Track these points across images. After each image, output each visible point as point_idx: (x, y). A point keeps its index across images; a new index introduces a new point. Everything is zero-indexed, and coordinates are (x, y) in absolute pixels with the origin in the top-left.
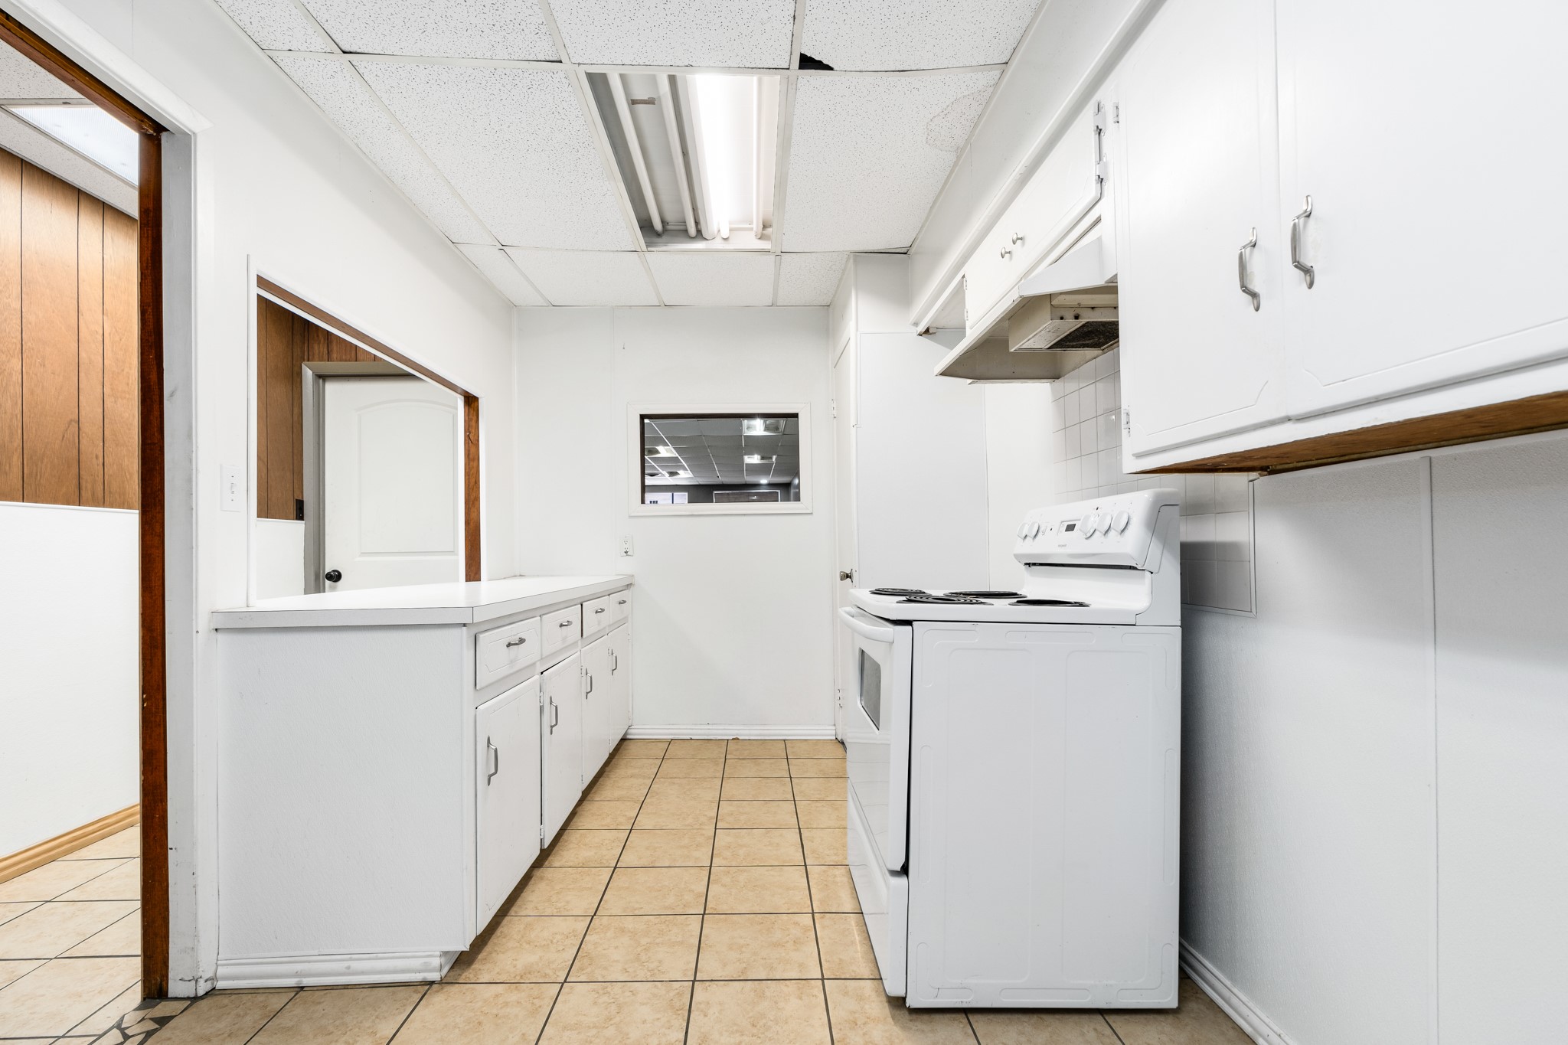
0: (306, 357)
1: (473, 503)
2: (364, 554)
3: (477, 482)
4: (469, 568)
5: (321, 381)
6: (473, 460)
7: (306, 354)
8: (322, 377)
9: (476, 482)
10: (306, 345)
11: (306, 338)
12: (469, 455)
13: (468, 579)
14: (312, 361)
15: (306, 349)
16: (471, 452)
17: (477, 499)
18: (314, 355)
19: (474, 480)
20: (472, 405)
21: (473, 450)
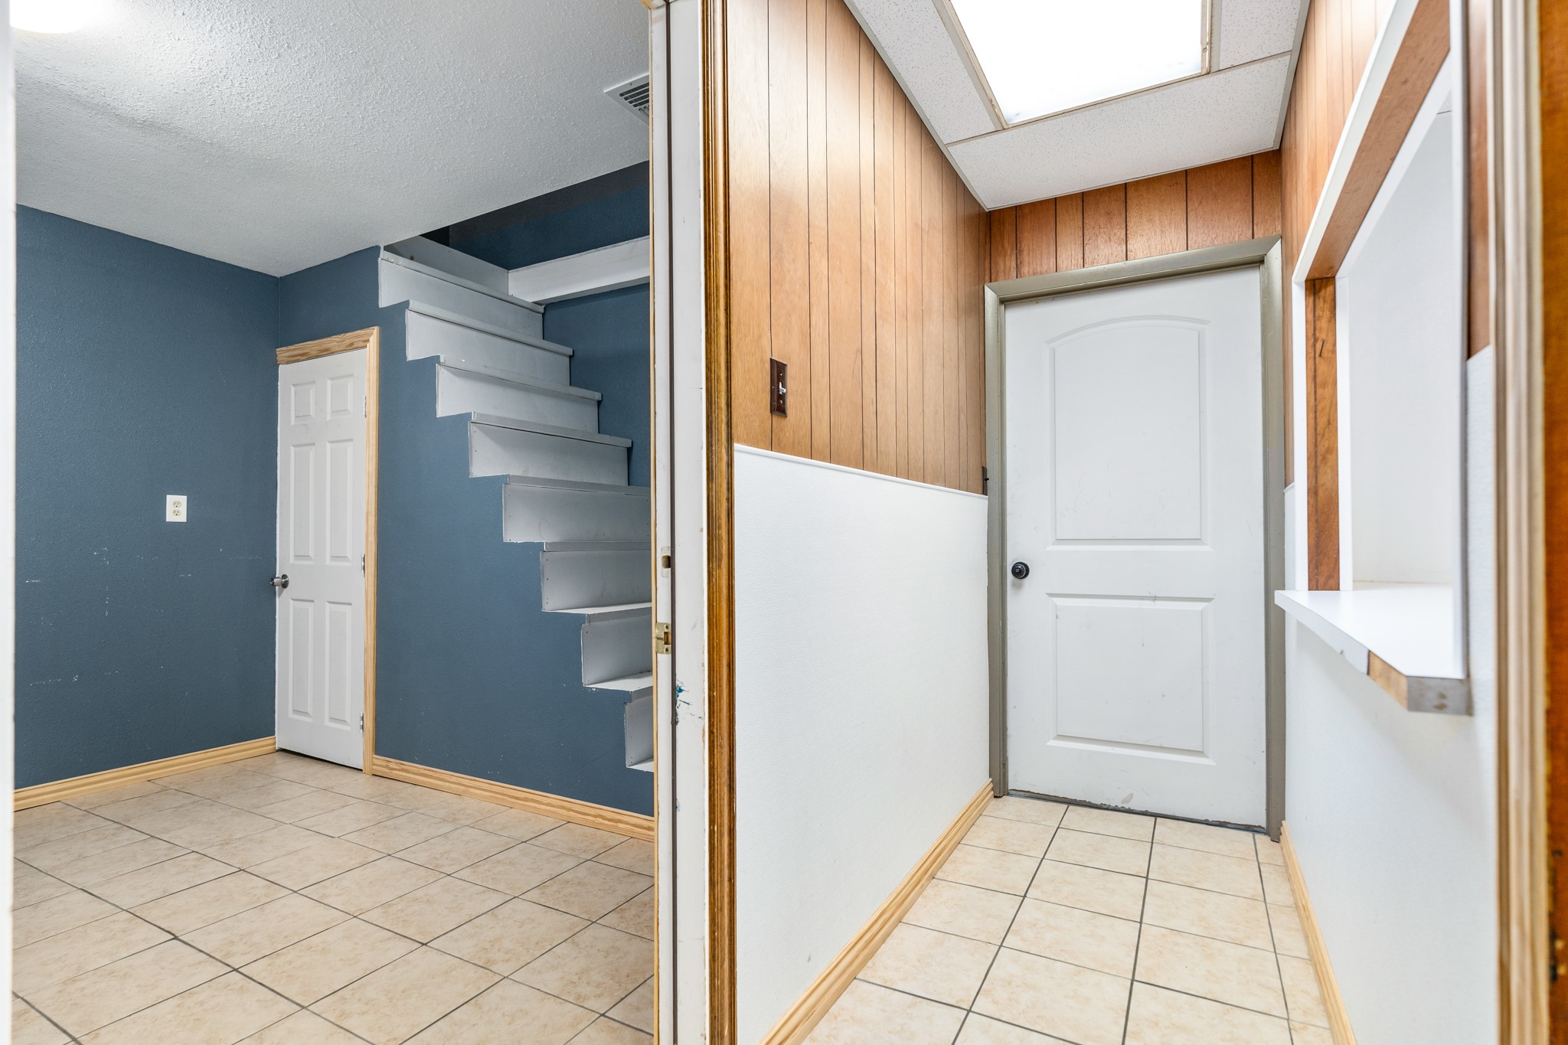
0: (987, 278)
1: (1324, 458)
2: (1060, 541)
3: (1332, 423)
4: (1317, 567)
5: (1003, 306)
6: (1324, 385)
7: (987, 273)
8: (1005, 302)
9: (1329, 423)
10: (987, 262)
11: (988, 252)
12: (1315, 377)
13: (1315, 584)
14: (996, 281)
15: (987, 266)
16: (1319, 373)
17: (1332, 450)
18: (997, 272)
19: (1325, 419)
20: (1322, 293)
21: (1322, 368)
